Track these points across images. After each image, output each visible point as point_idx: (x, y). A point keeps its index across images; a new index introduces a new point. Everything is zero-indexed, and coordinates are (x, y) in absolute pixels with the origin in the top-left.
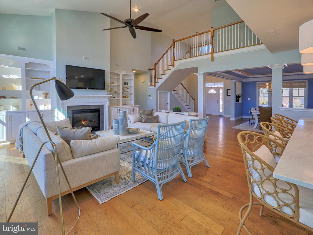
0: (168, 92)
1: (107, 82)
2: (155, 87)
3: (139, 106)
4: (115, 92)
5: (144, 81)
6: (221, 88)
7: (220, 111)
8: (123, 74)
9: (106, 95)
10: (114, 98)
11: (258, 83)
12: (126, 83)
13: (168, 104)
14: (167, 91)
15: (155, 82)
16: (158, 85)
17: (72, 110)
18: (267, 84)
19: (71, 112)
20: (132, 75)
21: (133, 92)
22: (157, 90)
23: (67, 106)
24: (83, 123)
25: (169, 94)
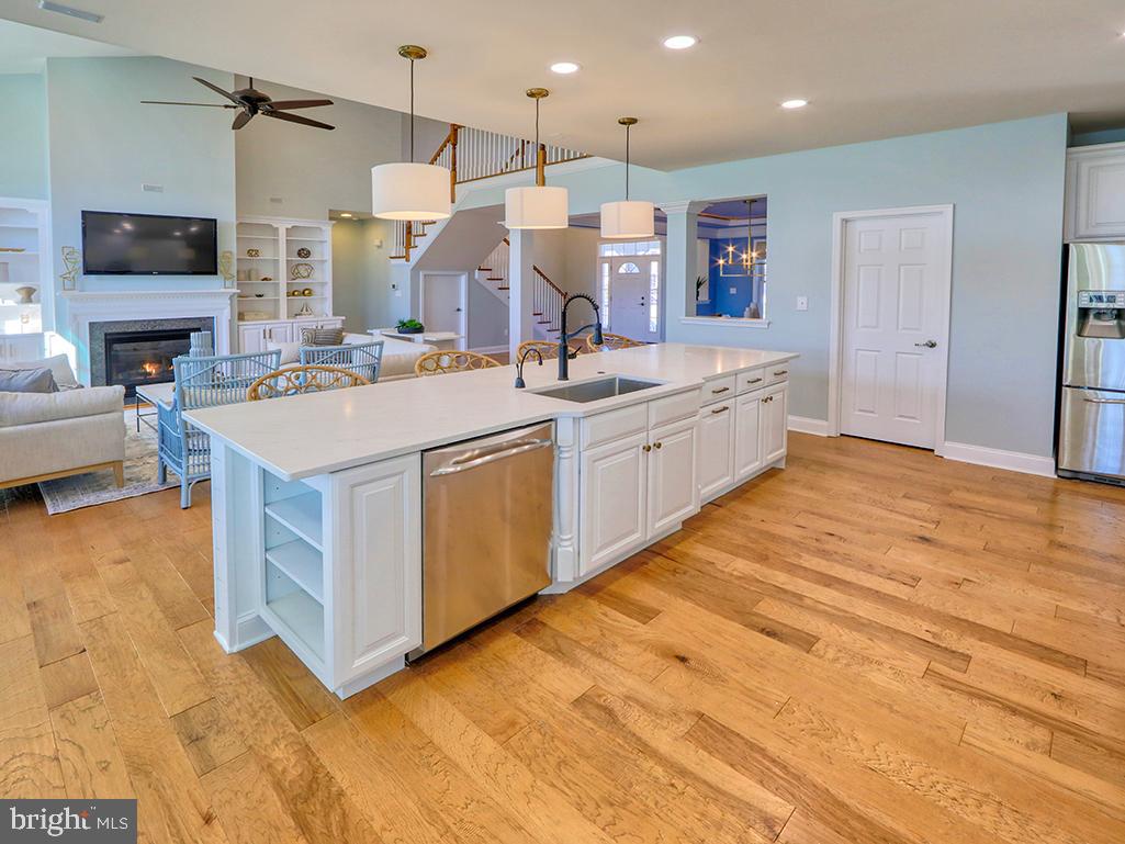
0: (460, 275)
1: (225, 252)
2: (408, 260)
3: (344, 318)
4: (265, 279)
5: (381, 242)
6: (653, 257)
7: (652, 330)
8: (290, 227)
9: (223, 290)
10: (260, 296)
11: (758, 243)
12: (304, 253)
13: (459, 310)
14: (458, 273)
15: (408, 246)
16: (415, 255)
17: (106, 334)
18: (731, 249)
19: (103, 337)
20: (324, 228)
21: (328, 278)
22: (416, 269)
23: (90, 324)
24: (149, 368)
25: (463, 279)
